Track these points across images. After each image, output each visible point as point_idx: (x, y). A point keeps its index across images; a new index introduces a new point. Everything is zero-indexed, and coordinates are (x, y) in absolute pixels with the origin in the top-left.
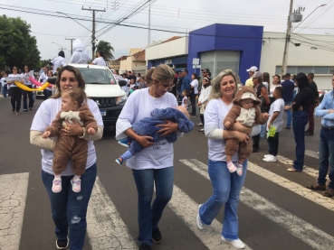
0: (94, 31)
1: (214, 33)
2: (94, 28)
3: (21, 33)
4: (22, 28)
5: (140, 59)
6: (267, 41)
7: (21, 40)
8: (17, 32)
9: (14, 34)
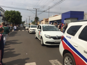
0: (36, 14)
1: (70, 13)
3: (19, 15)
4: (19, 13)
5: (47, 21)
6: (85, 15)
7: (18, 16)
9: (17, 15)
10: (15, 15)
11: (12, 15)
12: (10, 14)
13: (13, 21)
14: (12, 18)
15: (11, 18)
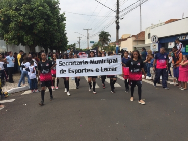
0: (118, 12)
2: (118, 8)
7: (48, 15)
8: (43, 7)
9: (41, 8)
10: (31, 10)
11: (16, 9)
12: (11, 6)
13: (27, 38)
14: (17, 21)
15: (12, 25)
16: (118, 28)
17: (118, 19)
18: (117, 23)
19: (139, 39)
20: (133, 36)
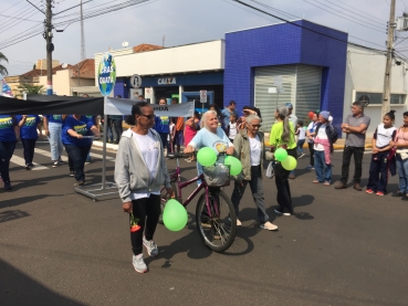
0: (50, 14)
2: (50, 7)
16: (50, 48)
17: (49, 30)
18: (49, 39)
19: (82, 76)
20: (69, 67)
